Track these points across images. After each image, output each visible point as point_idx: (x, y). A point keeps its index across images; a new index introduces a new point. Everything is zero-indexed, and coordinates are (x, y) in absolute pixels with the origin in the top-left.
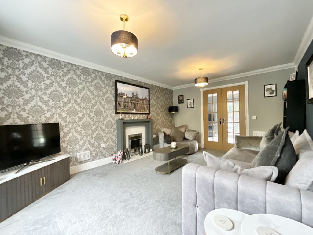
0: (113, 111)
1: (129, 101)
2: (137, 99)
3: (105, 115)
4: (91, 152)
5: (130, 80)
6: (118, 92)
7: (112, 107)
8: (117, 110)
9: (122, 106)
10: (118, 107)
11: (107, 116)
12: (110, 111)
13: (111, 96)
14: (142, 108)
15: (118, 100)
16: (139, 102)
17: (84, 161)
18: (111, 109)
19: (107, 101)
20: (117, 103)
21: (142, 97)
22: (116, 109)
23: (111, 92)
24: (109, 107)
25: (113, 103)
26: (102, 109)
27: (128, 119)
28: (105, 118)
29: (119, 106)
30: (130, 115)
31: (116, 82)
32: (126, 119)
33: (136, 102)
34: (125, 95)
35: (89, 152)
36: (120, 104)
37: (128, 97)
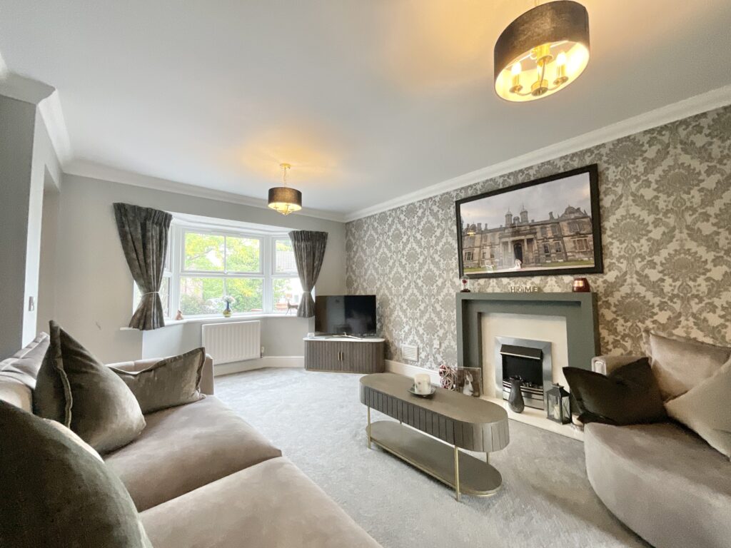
0: (456, 273)
1: (497, 241)
2: (528, 228)
3: (439, 282)
4: (418, 349)
5: (501, 181)
6: (464, 227)
7: (454, 265)
8: (465, 270)
9: (476, 257)
10: (464, 263)
11: (444, 284)
12: (451, 271)
13: (450, 239)
14: (553, 251)
15: (464, 246)
16: (535, 233)
17: (411, 361)
18: (452, 269)
19: (444, 253)
20: (464, 252)
21: (551, 214)
22: (461, 267)
23: (451, 231)
24: (447, 265)
25: (456, 254)
26: (435, 269)
27: (498, 290)
28: (440, 289)
29: (469, 259)
30: (505, 280)
31: (458, 203)
32: (489, 290)
33: (523, 237)
34: (483, 227)
35: (416, 347)
36: (469, 254)
37: (491, 231)
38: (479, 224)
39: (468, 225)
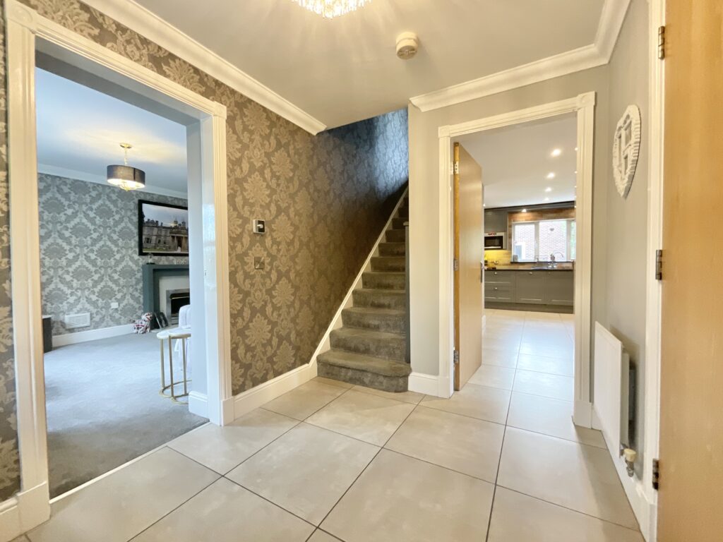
0: (135, 251)
1: (168, 234)
2: (185, 231)
3: (118, 257)
4: (92, 314)
6: (146, 220)
7: (133, 245)
8: (144, 249)
9: (153, 242)
10: (144, 245)
11: (123, 258)
12: (129, 249)
13: (130, 226)
15: (144, 233)
17: (78, 328)
18: (131, 248)
19: (122, 234)
20: (144, 237)
22: (141, 248)
23: (131, 220)
24: (126, 243)
25: (135, 237)
26: (113, 246)
27: (166, 263)
28: (118, 262)
29: (148, 242)
30: (171, 258)
31: (141, 202)
32: (161, 263)
33: (182, 235)
34: (160, 224)
35: (88, 314)
36: (148, 239)
37: (164, 228)
38: (157, 222)
39: (149, 220)
